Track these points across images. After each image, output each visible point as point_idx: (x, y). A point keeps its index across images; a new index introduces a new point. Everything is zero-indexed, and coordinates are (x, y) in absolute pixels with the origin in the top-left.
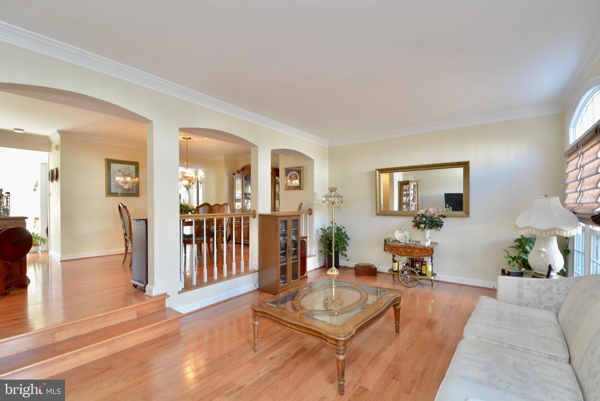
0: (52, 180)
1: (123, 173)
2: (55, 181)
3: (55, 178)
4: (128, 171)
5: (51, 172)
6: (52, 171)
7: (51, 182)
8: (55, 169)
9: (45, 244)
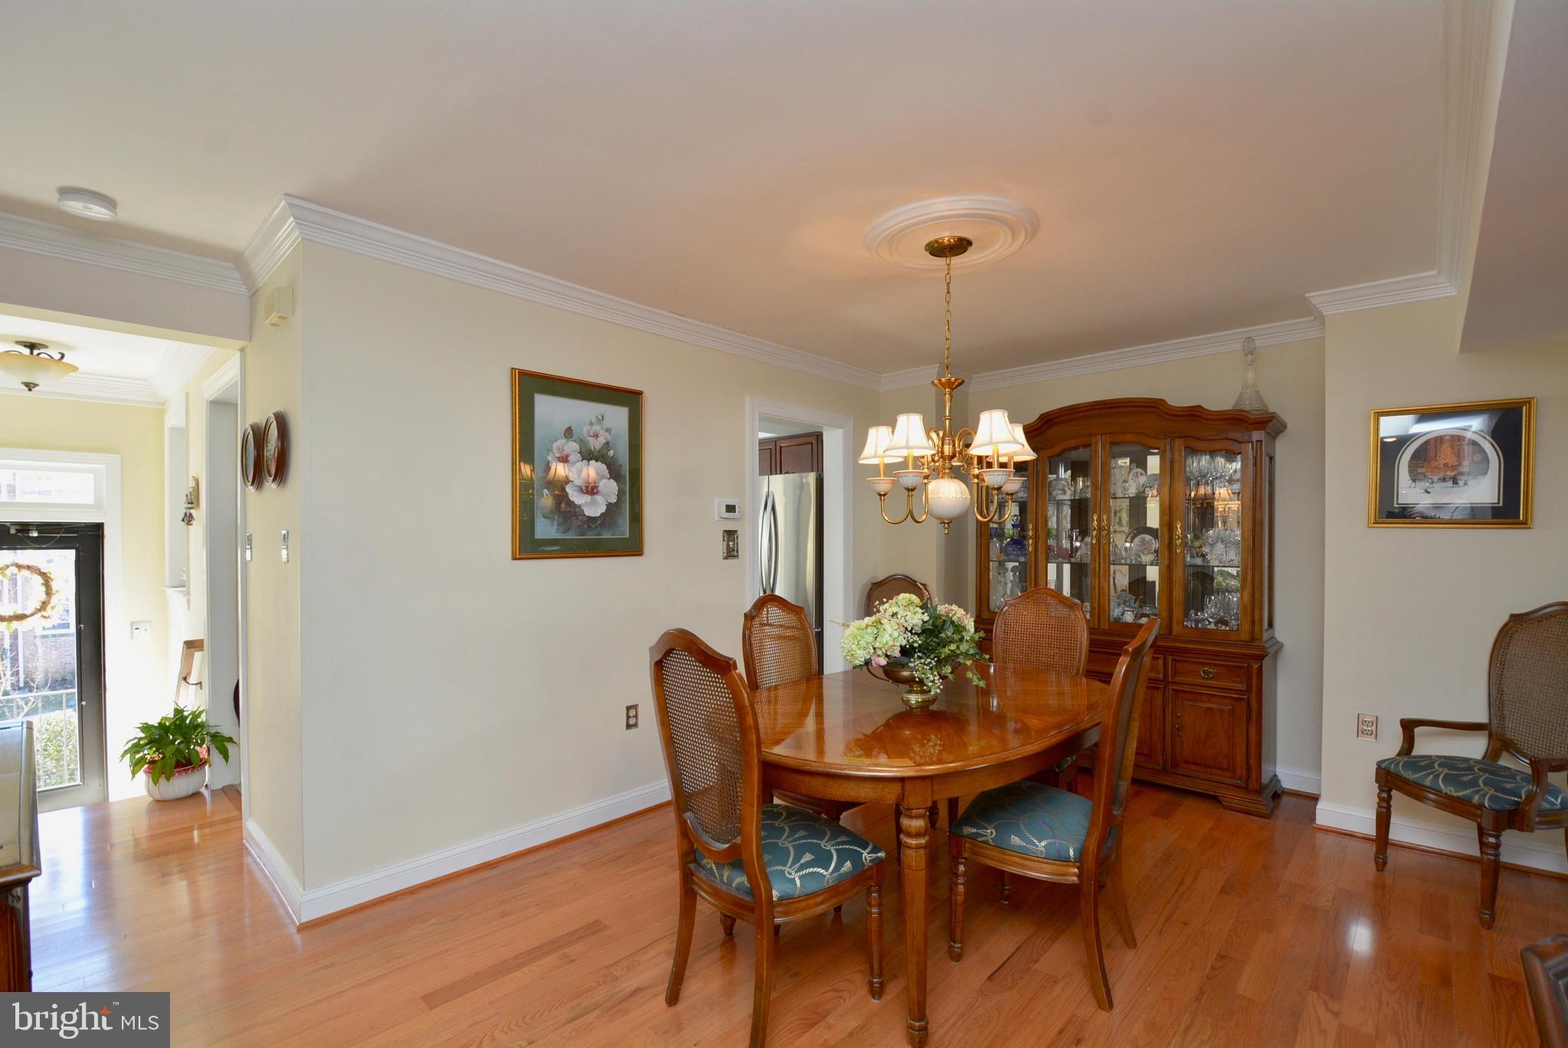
0: (258, 480)
1: (581, 442)
2: (274, 486)
3: (273, 471)
4: (602, 432)
5: (251, 438)
6: (259, 436)
7: (251, 489)
8: (273, 419)
9: (226, 757)
